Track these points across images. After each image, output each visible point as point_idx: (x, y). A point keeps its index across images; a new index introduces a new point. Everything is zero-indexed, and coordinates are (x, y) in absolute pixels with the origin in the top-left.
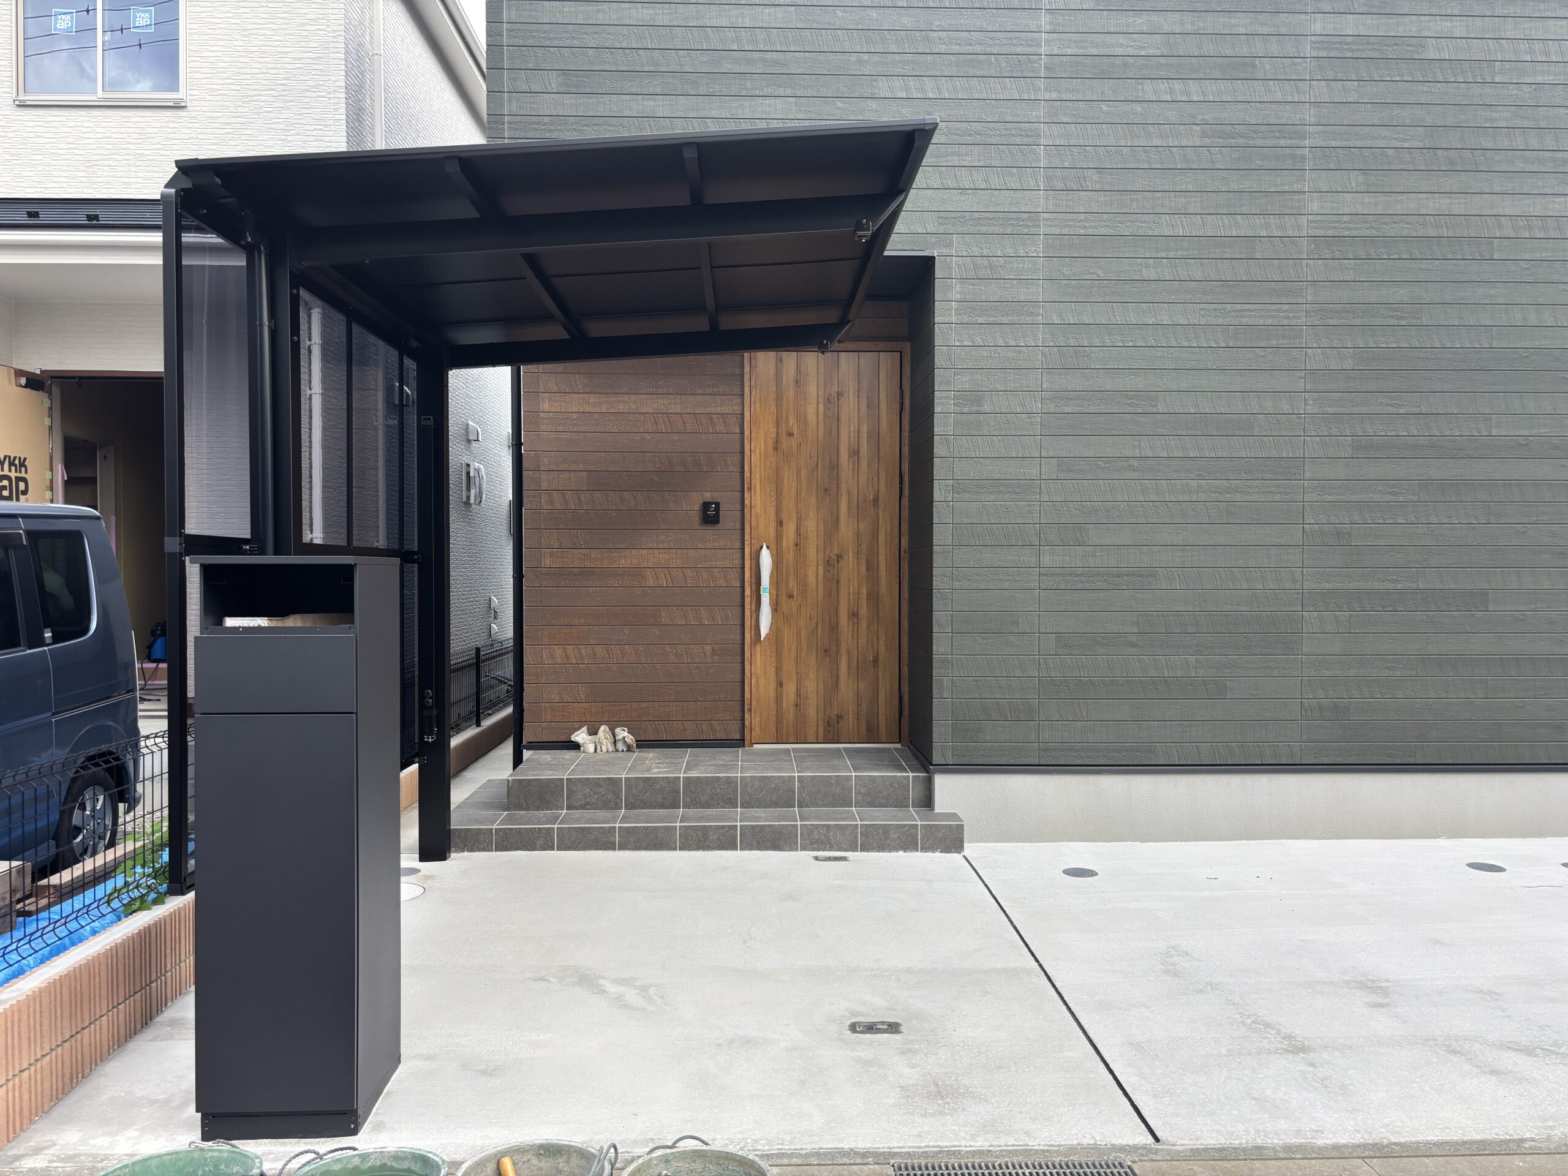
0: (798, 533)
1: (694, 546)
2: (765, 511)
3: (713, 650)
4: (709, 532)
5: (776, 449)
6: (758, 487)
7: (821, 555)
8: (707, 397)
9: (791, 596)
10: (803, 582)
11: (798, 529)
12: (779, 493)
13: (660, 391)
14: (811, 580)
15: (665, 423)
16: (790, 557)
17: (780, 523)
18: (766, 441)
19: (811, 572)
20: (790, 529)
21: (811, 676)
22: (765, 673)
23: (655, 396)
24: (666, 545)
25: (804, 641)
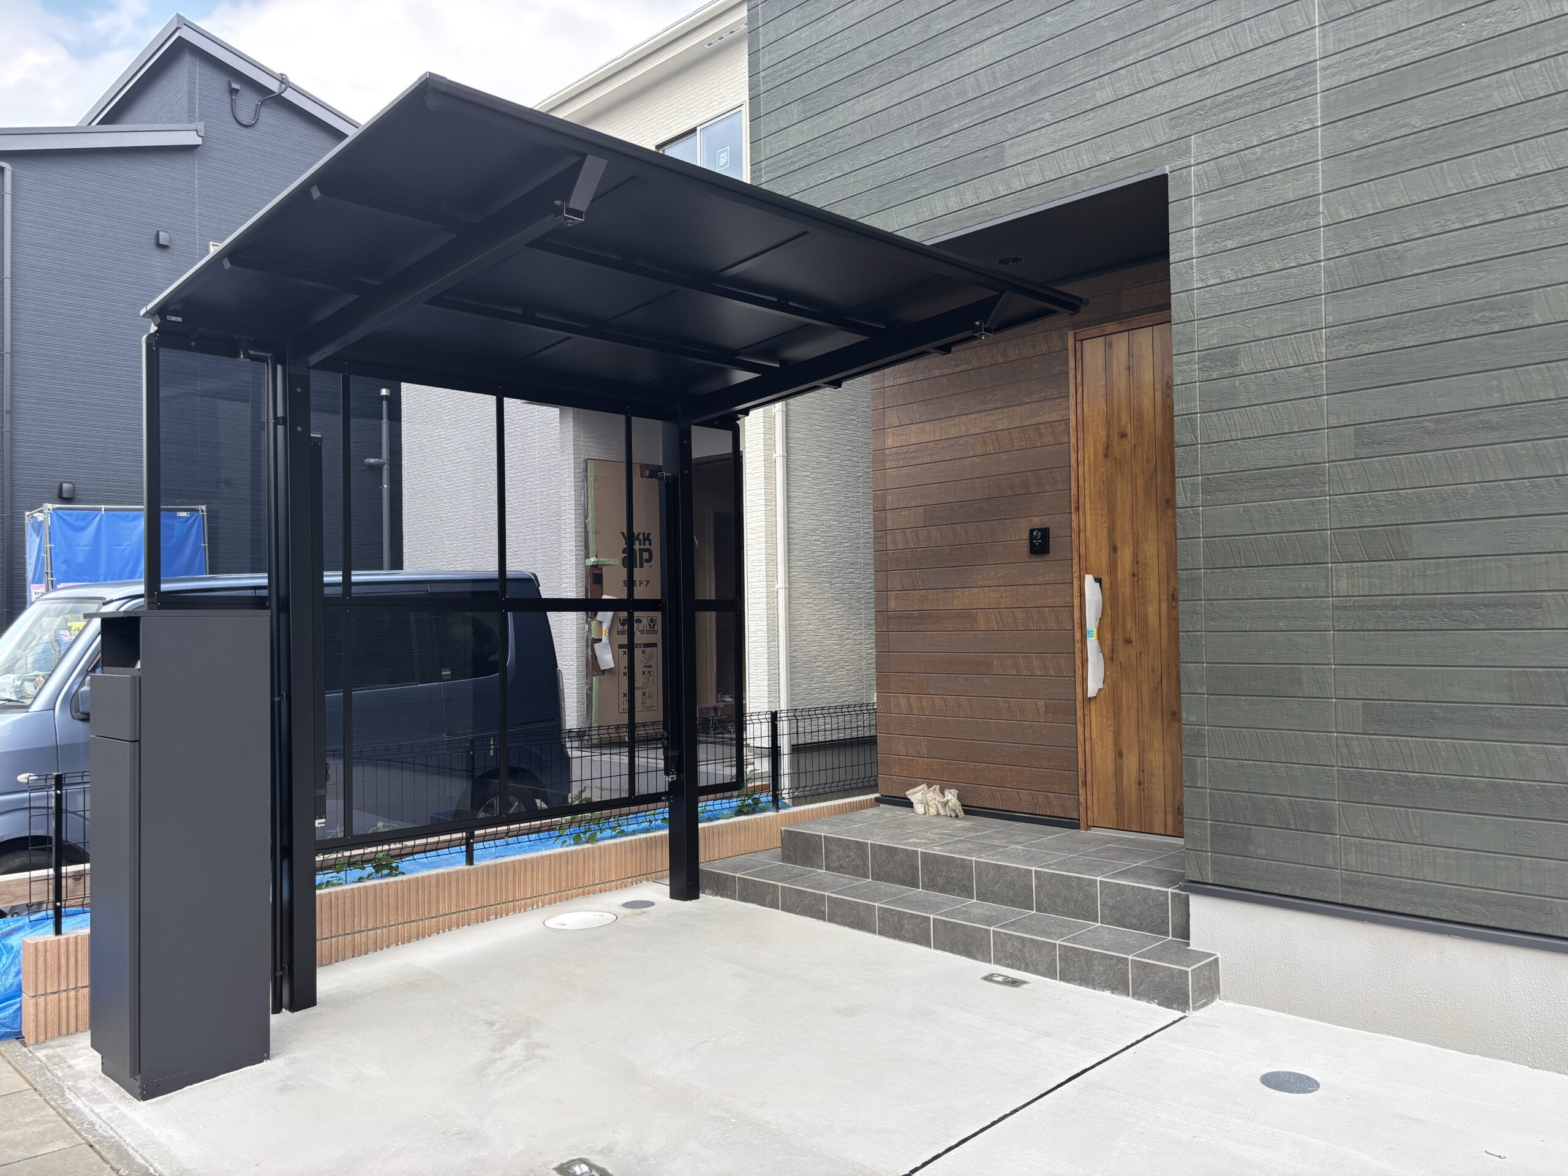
0: (1136, 561)
1: (1023, 582)
2: (1096, 535)
3: (1046, 706)
4: (1039, 564)
5: (1106, 456)
6: (1088, 505)
7: (1164, 587)
8: (1034, 406)
9: (1128, 642)
10: (1142, 622)
11: (1135, 555)
12: (1112, 510)
13: (988, 407)
14: (1153, 619)
15: (993, 443)
16: (1126, 591)
17: (1114, 549)
18: (1095, 448)
19: (1152, 609)
20: (1125, 556)
21: (1156, 746)
22: (1102, 738)
23: (983, 414)
24: (996, 583)
25: (1146, 699)
